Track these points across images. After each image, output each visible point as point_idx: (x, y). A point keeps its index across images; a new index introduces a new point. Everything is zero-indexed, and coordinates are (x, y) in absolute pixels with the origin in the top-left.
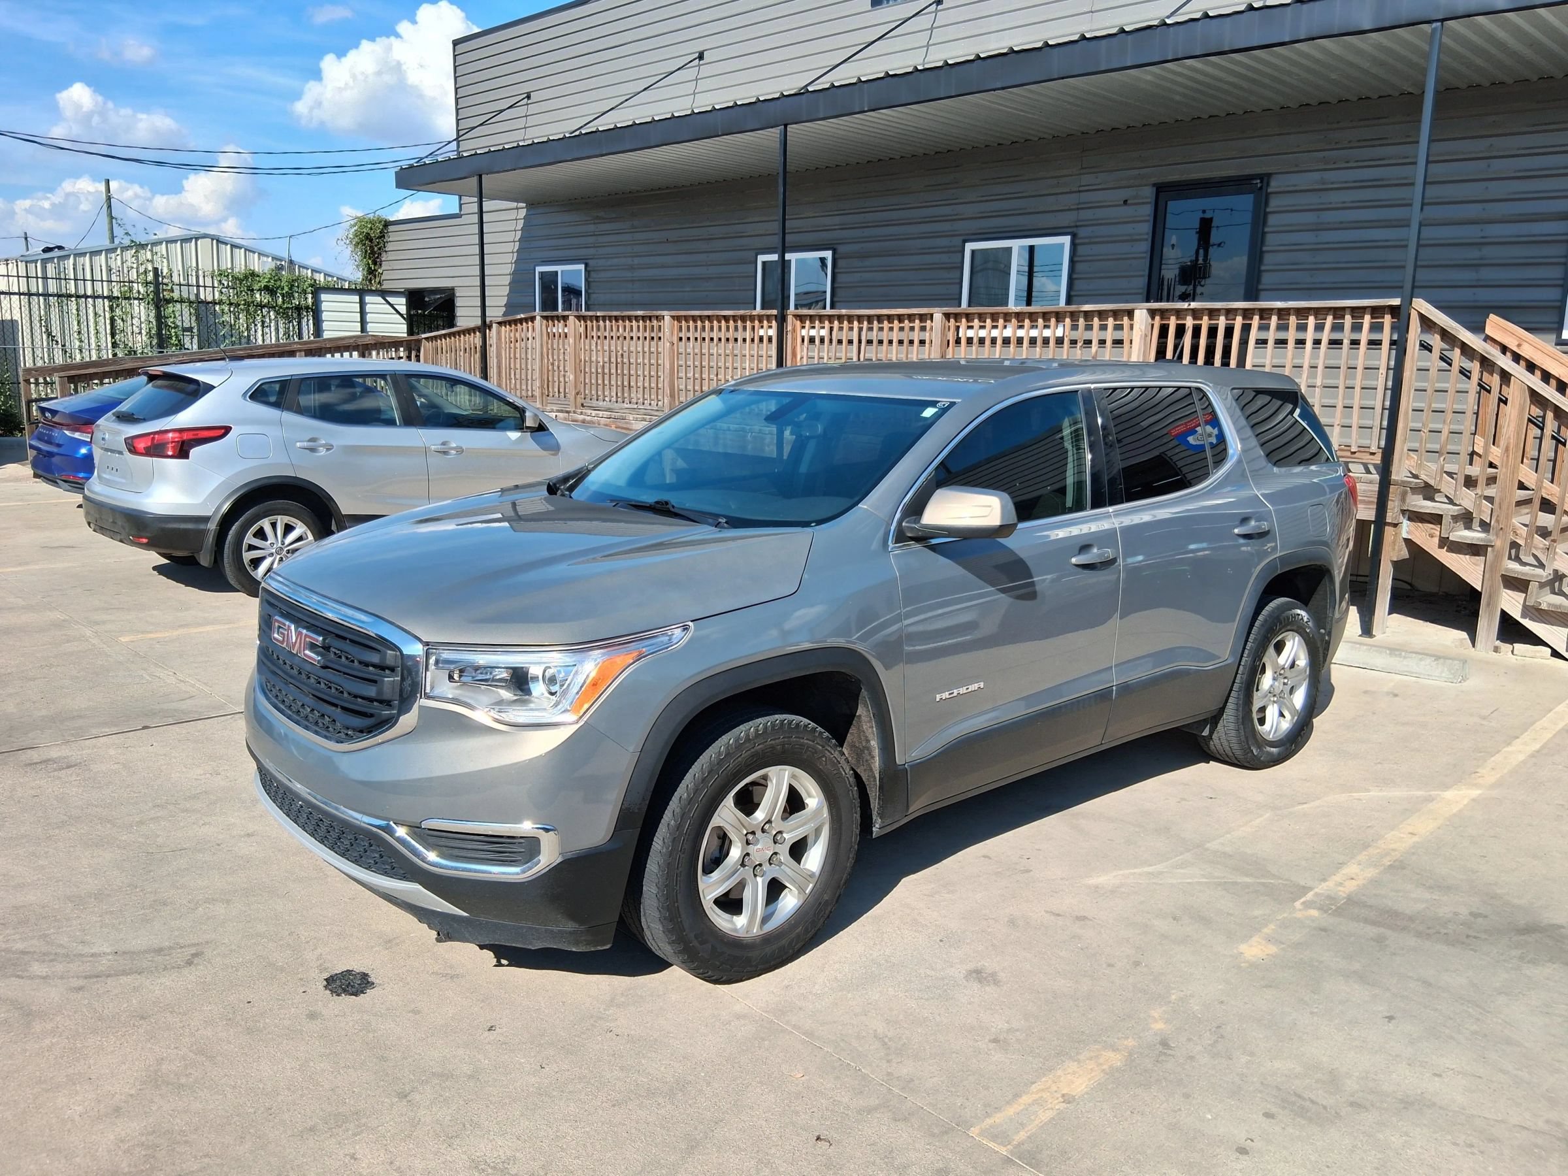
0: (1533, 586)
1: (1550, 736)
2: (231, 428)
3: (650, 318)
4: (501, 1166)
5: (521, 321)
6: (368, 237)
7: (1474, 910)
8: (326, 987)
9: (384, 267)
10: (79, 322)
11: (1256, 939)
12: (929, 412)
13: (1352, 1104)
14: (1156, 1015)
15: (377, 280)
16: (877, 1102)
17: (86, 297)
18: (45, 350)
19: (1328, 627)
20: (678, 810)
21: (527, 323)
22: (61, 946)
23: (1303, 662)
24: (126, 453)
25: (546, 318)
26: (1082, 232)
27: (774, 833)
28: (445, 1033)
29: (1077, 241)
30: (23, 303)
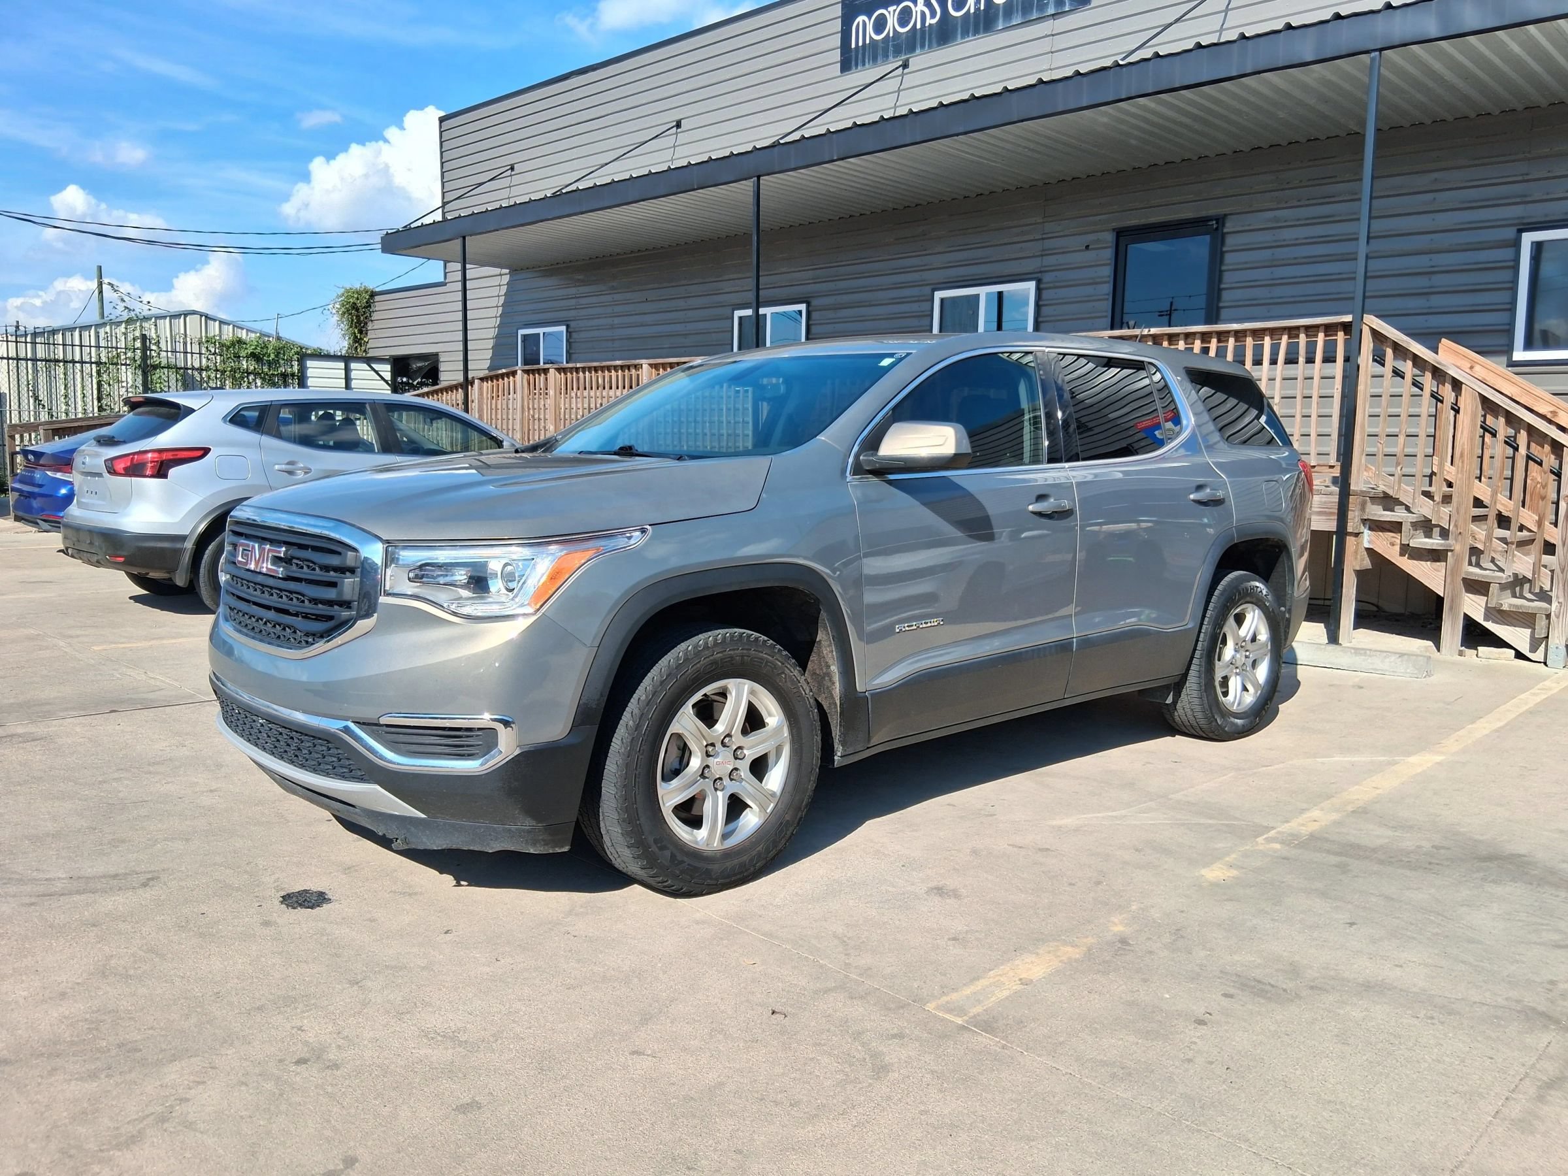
0: (1494, 589)
1: (1513, 716)
2: (210, 449)
3: (629, 367)
4: (451, 1034)
5: (502, 376)
6: (354, 307)
7: (1436, 844)
8: (282, 902)
9: (369, 337)
10: (66, 386)
11: (1218, 865)
12: (886, 362)
13: (1312, 988)
14: (1116, 920)
15: (363, 348)
16: (833, 985)
17: (73, 362)
18: (32, 413)
19: (1288, 604)
20: (636, 711)
21: (508, 378)
22: (16, 872)
23: (1264, 636)
24: (106, 475)
25: (527, 372)
26: (1047, 278)
27: (735, 748)
28: (401, 935)
29: (1042, 286)
30: (11, 368)
